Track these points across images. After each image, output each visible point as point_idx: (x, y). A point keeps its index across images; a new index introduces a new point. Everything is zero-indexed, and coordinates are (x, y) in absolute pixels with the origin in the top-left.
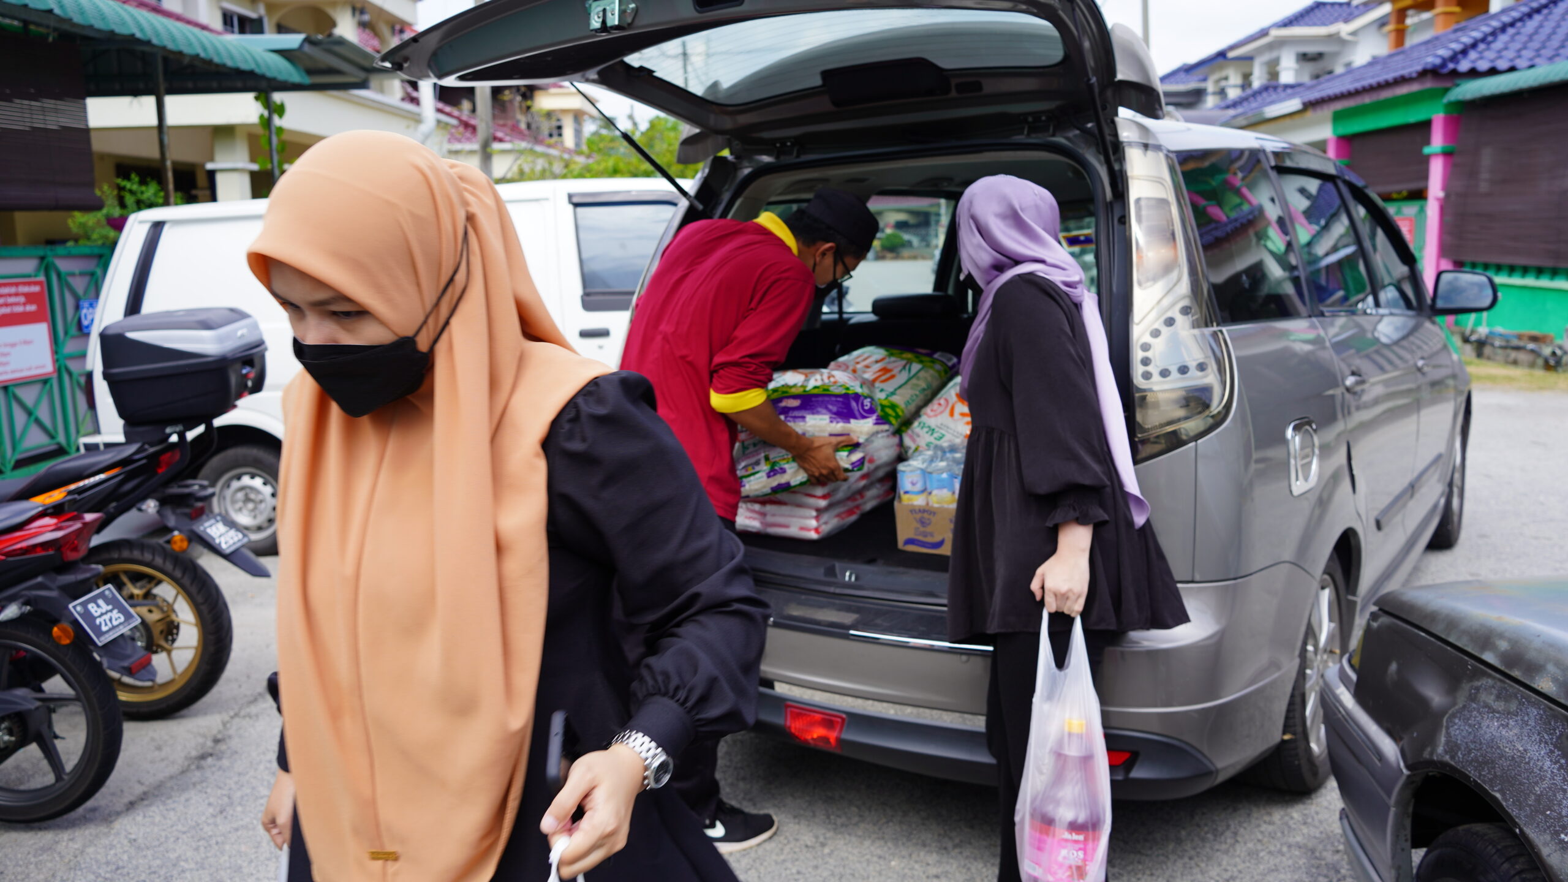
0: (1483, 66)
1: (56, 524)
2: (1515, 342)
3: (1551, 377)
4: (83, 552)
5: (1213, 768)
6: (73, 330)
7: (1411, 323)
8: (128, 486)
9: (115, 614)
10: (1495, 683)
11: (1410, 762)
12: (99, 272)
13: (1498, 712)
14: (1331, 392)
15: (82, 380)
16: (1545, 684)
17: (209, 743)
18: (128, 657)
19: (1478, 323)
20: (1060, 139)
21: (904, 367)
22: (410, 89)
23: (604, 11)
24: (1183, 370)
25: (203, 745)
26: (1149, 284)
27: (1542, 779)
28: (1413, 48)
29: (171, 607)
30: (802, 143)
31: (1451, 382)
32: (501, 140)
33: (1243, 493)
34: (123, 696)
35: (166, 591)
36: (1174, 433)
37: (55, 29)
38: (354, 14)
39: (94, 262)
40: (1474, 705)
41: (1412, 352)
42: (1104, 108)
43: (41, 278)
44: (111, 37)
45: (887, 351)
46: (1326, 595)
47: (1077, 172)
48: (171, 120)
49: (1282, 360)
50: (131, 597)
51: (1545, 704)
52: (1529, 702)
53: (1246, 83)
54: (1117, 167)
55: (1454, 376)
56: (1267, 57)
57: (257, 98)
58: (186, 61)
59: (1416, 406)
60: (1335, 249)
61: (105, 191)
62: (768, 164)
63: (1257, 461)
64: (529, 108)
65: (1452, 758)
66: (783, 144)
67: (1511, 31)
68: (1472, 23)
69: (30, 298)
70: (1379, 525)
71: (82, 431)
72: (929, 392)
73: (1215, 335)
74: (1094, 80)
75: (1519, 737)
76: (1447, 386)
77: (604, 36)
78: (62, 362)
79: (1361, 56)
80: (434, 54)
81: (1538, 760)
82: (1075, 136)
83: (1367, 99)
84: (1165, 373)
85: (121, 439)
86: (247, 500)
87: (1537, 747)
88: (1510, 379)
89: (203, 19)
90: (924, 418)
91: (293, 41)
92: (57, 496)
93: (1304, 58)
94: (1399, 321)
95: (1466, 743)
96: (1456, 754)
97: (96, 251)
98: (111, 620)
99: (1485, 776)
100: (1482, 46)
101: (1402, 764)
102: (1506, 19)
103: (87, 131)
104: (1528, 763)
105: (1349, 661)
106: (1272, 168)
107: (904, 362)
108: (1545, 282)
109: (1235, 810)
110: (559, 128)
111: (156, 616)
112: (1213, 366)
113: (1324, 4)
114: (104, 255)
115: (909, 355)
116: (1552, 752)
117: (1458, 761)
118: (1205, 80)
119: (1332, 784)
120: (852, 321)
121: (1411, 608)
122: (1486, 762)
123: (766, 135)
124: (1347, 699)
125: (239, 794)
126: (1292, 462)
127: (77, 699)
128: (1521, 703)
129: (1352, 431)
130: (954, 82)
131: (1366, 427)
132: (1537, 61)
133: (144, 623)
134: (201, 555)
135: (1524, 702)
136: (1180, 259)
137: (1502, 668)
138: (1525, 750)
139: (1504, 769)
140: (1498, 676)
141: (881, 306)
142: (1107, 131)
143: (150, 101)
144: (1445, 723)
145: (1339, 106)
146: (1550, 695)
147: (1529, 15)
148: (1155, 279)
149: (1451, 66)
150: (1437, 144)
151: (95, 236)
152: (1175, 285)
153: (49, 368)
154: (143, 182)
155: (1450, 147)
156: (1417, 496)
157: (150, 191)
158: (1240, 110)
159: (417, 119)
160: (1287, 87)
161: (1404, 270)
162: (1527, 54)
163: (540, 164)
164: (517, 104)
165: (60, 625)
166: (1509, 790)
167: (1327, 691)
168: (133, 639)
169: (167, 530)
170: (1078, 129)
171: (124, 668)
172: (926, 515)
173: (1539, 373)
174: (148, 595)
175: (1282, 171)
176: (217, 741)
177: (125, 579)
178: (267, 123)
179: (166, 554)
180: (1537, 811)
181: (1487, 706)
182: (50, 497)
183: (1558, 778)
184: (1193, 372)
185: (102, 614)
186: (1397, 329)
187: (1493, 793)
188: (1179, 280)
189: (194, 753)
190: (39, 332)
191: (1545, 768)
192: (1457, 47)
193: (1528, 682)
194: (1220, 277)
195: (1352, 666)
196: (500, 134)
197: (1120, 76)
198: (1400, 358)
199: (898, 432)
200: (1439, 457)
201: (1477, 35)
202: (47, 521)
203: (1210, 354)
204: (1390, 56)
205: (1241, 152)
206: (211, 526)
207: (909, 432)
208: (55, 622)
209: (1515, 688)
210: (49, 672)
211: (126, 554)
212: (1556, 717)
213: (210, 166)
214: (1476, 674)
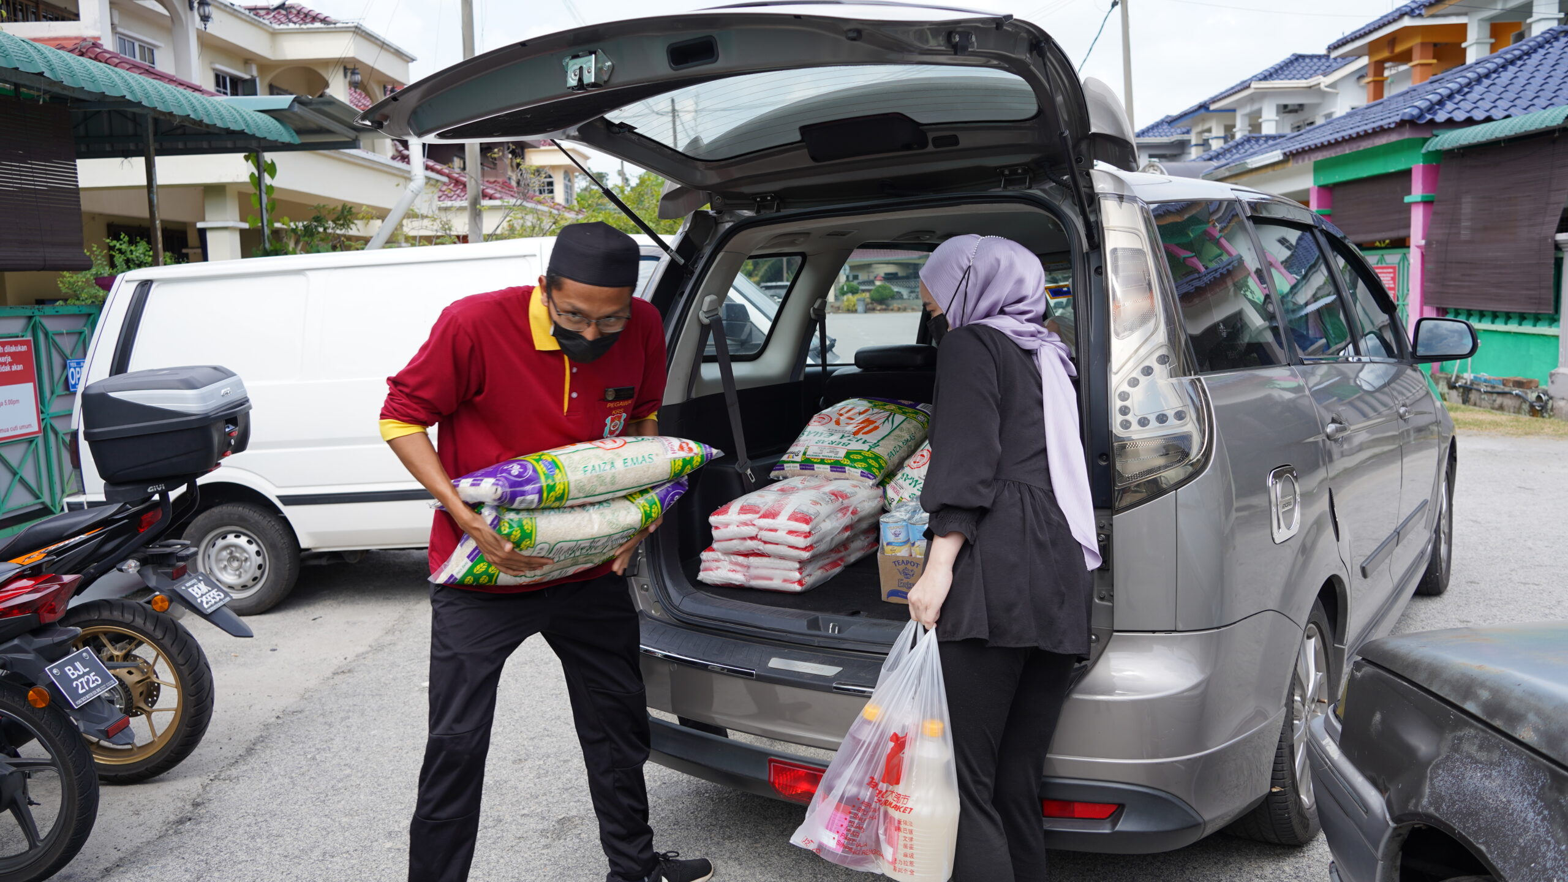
0: (1460, 116)
1: (32, 586)
2: (1501, 388)
3: (1537, 422)
4: (60, 614)
5: (1201, 820)
6: (60, 390)
7: (1393, 370)
8: (109, 547)
9: (92, 676)
10: (1478, 733)
11: (1397, 813)
12: (86, 330)
13: (1481, 763)
14: (1312, 439)
15: (68, 439)
16: (1526, 734)
17: (189, 807)
18: (107, 720)
19: (1463, 369)
20: (1036, 192)
21: (888, 418)
22: (401, 148)
23: (581, 68)
24: (1162, 419)
25: (182, 809)
26: (1126, 333)
27: (1526, 830)
28: (1390, 99)
29: (151, 667)
30: (783, 198)
31: (1435, 428)
32: (491, 198)
33: (1224, 542)
34: (100, 759)
35: (146, 652)
36: (1155, 481)
37: (46, 92)
38: (345, 75)
39: (83, 321)
40: (1458, 756)
41: (1393, 398)
42: (1079, 160)
43: (29, 337)
44: (102, 98)
45: (870, 402)
46: (1311, 645)
47: (1055, 224)
48: (161, 179)
49: (1264, 408)
50: (111, 658)
51: (1527, 754)
52: (1511, 752)
53: (1229, 134)
54: (1092, 218)
55: (1437, 423)
56: (1248, 109)
57: (247, 158)
58: (176, 122)
59: (1400, 453)
60: (1315, 298)
61: (95, 252)
62: (749, 218)
63: (1238, 510)
64: (518, 165)
65: (1437, 809)
66: (764, 199)
67: (1486, 82)
68: (1448, 75)
69: (16, 358)
70: (1364, 573)
71: (67, 492)
72: (912, 444)
73: (1193, 382)
74: (1067, 133)
75: (1502, 789)
76: (1432, 433)
77: (581, 94)
78: (48, 421)
79: (1341, 107)
80: (414, 112)
81: (1521, 811)
82: (1051, 188)
83: (1347, 150)
84: (1143, 422)
85: (102, 498)
86: (232, 558)
87: (1520, 798)
88: (1496, 424)
89: (196, 81)
90: (907, 470)
91: (283, 101)
92: (37, 557)
93: (1285, 109)
94: (1380, 368)
95: (1451, 795)
96: (1441, 805)
97: (85, 310)
98: (88, 682)
99: (1469, 828)
100: (1458, 97)
101: (1388, 816)
102: (1481, 71)
103: (77, 190)
104: (1512, 814)
105: (1334, 712)
106: (1248, 218)
107: (888, 413)
108: (1527, 328)
109: (1226, 864)
110: (551, 184)
111: (136, 677)
112: (1192, 414)
113: (1303, 57)
114: (91, 315)
115: (893, 407)
116: (1535, 803)
117: (1442, 813)
118: (1188, 132)
119: (1322, 836)
120: (835, 374)
121: (1394, 657)
122: (1470, 814)
123: (747, 190)
124: (1333, 750)
125: (217, 859)
126: (1274, 509)
127: (52, 764)
128: (1503, 754)
129: (1333, 478)
130: (931, 136)
131: (1350, 473)
132: (1512, 111)
133: (122, 683)
134: (183, 615)
135: (1506, 753)
136: (1157, 309)
137: (1484, 718)
138: (1508, 801)
139: (1487, 821)
140: (1480, 725)
141: (861, 358)
142: (1082, 183)
143: (140, 162)
144: (1429, 775)
145: (1320, 156)
146: (1531, 745)
147: (1504, 67)
148: (1132, 329)
149: (1429, 117)
150: (1417, 193)
151: (84, 296)
152: (1152, 334)
153: (36, 428)
154: (131, 242)
155: (1430, 196)
156: (1405, 542)
157: (140, 250)
158: (1223, 161)
159: (407, 177)
160: (1268, 138)
161: (1383, 318)
162: (1503, 104)
163: (530, 220)
164: (508, 162)
165: (35, 689)
166: (1493, 842)
167: (1313, 742)
168: (112, 702)
169: (148, 590)
170: (1054, 182)
171: (100, 731)
172: (909, 567)
173: (1525, 418)
174: (127, 656)
175: (1260, 221)
176: (196, 805)
177: (105, 641)
178: (257, 181)
179: (146, 615)
180: (1521, 864)
181: (1469, 756)
182: (29, 558)
183: (1542, 830)
184: (1172, 421)
185: (79, 677)
186: (1378, 377)
187: (1478, 845)
188: (1156, 329)
189: (172, 818)
190: (26, 391)
191: (1529, 819)
192: (1435, 98)
193: (1510, 732)
194: (1197, 328)
195: (1337, 716)
196: (490, 191)
197: (1093, 130)
198: (1385, 405)
199: (882, 484)
200: (1425, 502)
201: (1454, 86)
202: (25, 583)
203: (1189, 402)
204: (1368, 108)
205: (1220, 202)
206: (192, 586)
207: (892, 483)
208: (31, 685)
209: (1497, 738)
210: (25, 736)
211: (106, 615)
212: (1537, 767)
213: (200, 225)
214: (1458, 725)
